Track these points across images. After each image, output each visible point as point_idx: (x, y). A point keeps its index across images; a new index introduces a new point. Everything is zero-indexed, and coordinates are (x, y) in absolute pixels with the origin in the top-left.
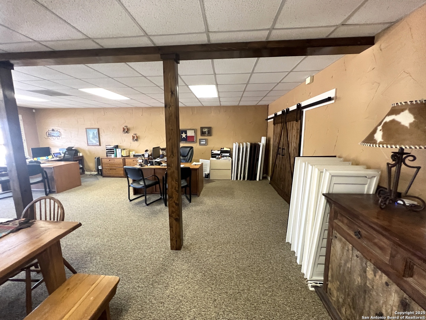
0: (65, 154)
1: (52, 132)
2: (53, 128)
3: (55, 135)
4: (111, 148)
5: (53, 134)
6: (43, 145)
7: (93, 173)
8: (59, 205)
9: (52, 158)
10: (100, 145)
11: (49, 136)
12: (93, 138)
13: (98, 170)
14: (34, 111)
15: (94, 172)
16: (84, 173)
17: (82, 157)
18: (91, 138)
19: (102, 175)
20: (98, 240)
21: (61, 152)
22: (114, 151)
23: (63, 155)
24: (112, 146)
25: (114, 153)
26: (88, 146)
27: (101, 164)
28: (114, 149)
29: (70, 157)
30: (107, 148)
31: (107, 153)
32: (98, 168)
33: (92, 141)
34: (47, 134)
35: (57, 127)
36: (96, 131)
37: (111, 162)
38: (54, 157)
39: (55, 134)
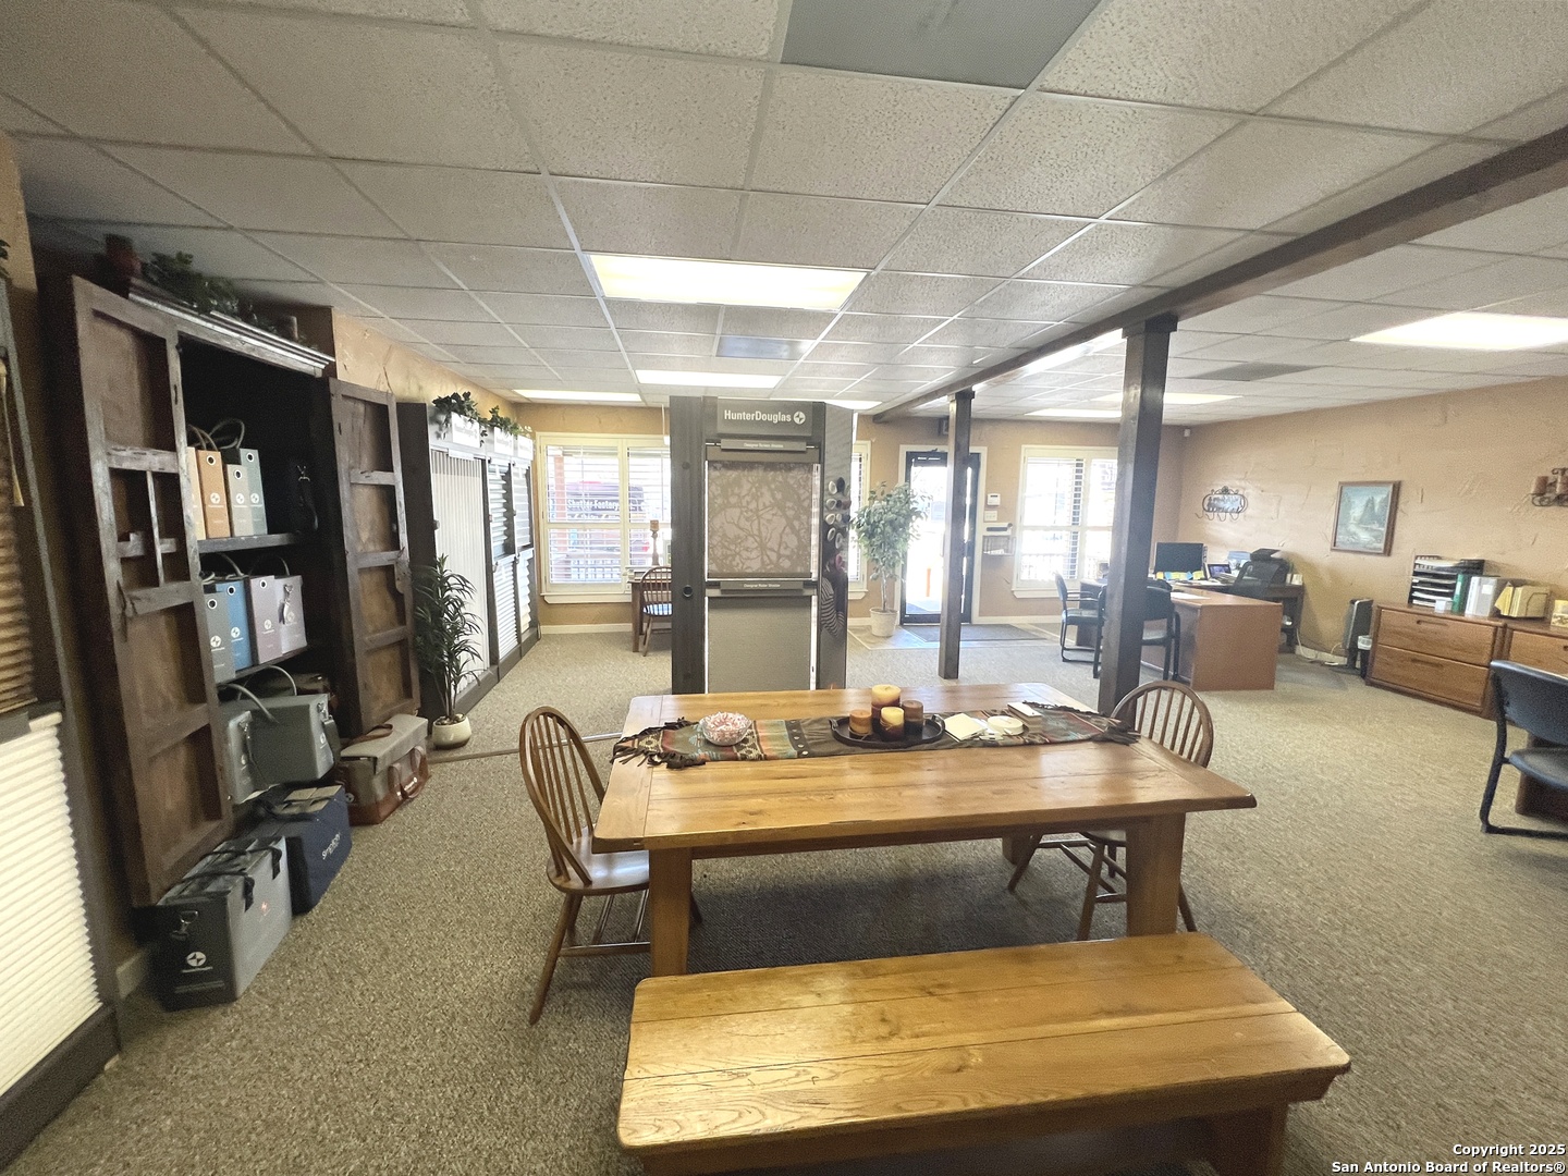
0: (1243, 570)
1: (1220, 497)
2: (1227, 484)
3: (1227, 506)
4: (1439, 569)
5: (1221, 504)
6: (1186, 537)
7: (1327, 657)
8: (1204, 721)
9: (1201, 579)
10: (1388, 551)
11: (1208, 511)
12: (1361, 522)
13: (1353, 651)
14: (1187, 433)
15: (1334, 653)
16: (1293, 652)
17: (1301, 589)
18: (1352, 521)
19: (1364, 674)
20: (1293, 899)
21: (1233, 563)
22: (1453, 587)
23: (1235, 574)
24: (1452, 559)
25: (1451, 595)
26: (1332, 550)
27: (1372, 631)
28: (1455, 578)
29: (1259, 583)
30: (1417, 569)
31: (1413, 590)
32: (1354, 642)
33: (1355, 534)
34: (1207, 502)
35: (1240, 479)
36: (1381, 496)
37: (1424, 631)
38: (1209, 576)
39: (1229, 503)
